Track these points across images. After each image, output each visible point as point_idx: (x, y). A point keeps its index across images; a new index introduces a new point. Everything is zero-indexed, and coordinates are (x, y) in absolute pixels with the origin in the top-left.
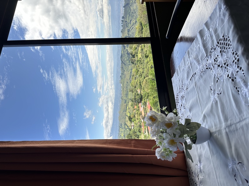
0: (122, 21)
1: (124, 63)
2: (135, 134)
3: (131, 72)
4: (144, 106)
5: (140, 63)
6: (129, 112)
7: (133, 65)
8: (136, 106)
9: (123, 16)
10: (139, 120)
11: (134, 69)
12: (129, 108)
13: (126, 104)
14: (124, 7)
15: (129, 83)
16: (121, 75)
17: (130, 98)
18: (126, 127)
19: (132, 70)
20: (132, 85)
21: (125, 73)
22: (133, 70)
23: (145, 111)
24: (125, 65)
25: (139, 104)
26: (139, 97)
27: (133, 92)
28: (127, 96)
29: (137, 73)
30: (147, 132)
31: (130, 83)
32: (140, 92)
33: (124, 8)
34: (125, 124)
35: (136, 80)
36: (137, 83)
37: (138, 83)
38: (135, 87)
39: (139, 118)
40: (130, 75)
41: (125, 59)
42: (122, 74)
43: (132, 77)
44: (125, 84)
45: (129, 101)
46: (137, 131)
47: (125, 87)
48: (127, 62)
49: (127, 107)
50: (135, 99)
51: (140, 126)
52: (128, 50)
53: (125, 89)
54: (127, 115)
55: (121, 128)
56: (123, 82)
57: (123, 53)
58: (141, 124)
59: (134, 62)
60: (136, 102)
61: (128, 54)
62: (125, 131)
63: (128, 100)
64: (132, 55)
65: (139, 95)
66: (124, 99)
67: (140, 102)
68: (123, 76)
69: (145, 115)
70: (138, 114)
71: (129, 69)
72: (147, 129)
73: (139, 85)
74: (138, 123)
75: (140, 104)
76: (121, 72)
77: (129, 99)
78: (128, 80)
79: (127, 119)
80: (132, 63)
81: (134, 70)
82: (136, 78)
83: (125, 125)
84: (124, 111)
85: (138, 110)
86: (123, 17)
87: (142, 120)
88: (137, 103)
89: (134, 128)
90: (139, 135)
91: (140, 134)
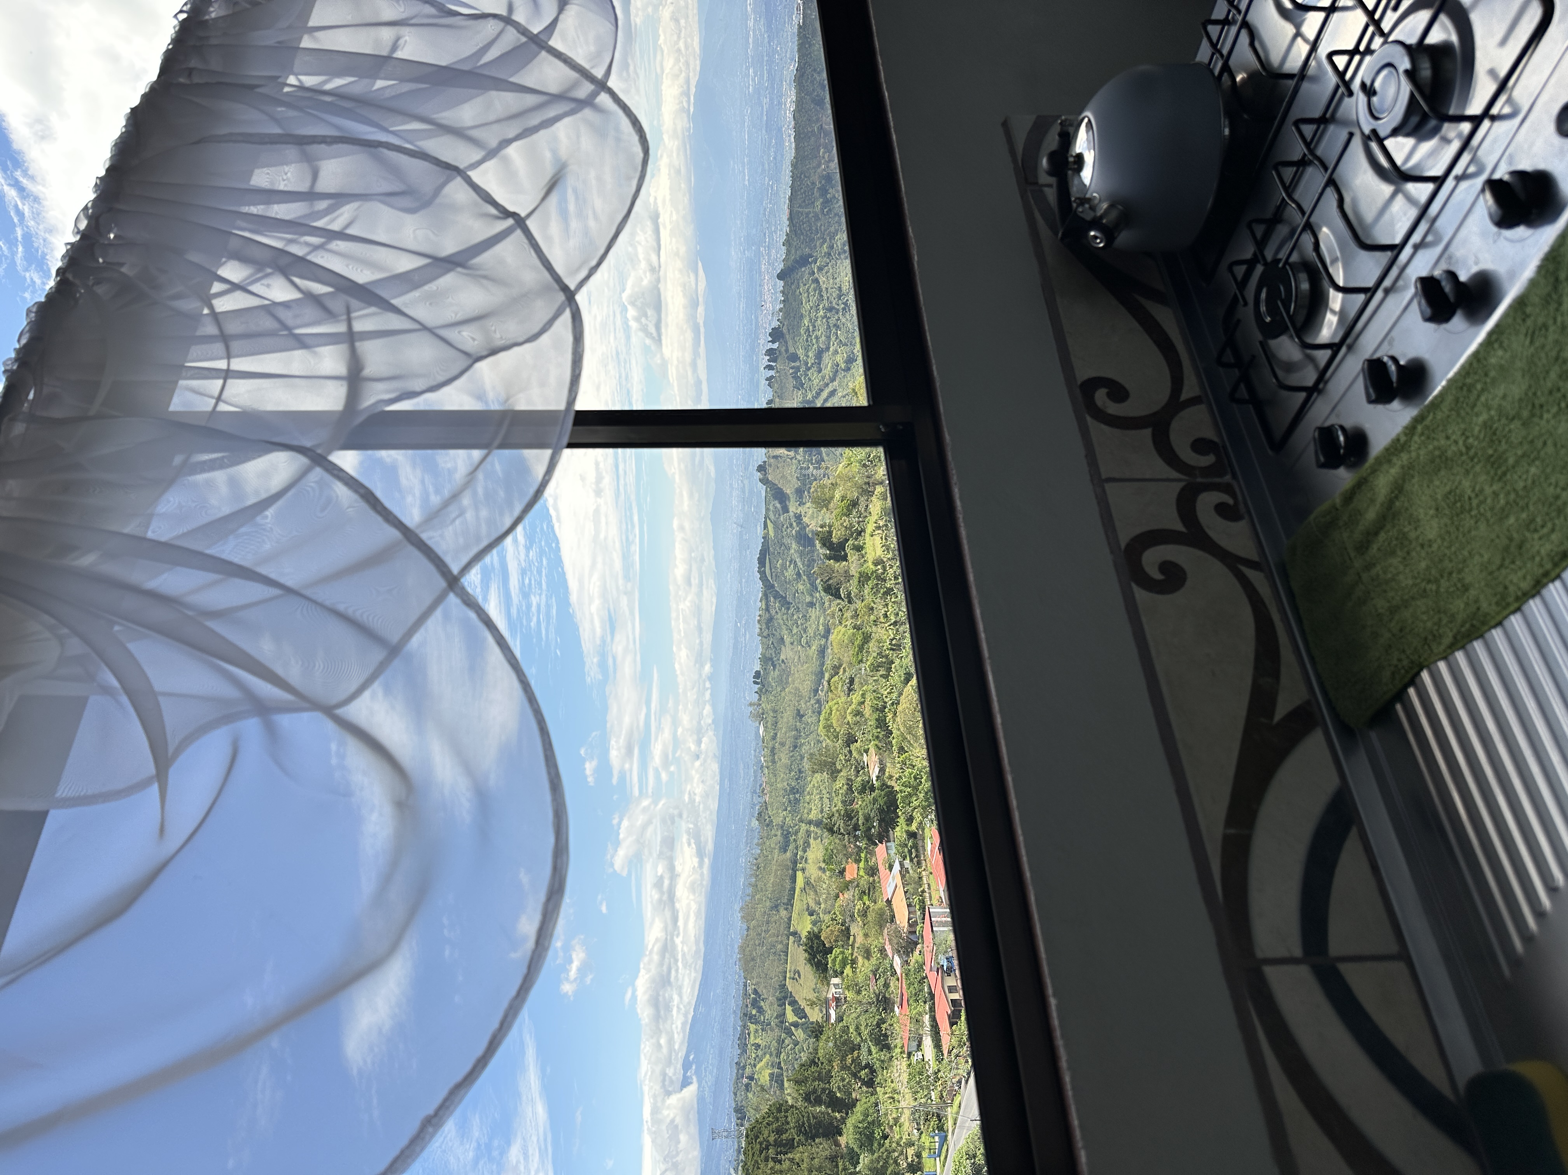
0: (770, 352)
1: (777, 596)
2: (849, 1061)
3: (822, 652)
4: (907, 863)
5: (875, 590)
6: (811, 914)
7: (835, 605)
8: (858, 861)
9: (775, 324)
10: (873, 961)
11: (841, 629)
12: (808, 883)
13: (789, 854)
14: (780, 276)
15: (809, 718)
16: (757, 667)
17: (812, 816)
18: (791, 1017)
19: (828, 632)
20: (828, 727)
21: (787, 653)
22: (832, 637)
23: (916, 900)
24: (786, 604)
25: (872, 853)
26: (875, 800)
27: (834, 774)
28: (797, 801)
29: (861, 648)
30: (928, 1042)
31: (814, 719)
32: (882, 770)
33: (780, 284)
34: (785, 998)
35: (856, 697)
36: (858, 713)
37: (867, 711)
38: (851, 740)
39: (874, 943)
40: (814, 666)
41: (784, 567)
42: (766, 660)
43: (827, 676)
44: (783, 725)
45: (808, 834)
46: (865, 1033)
47: (783, 744)
48: (801, 587)
49: (799, 874)
50: (849, 816)
51: (884, 1003)
52: (806, 520)
53: (784, 757)
54: (795, 934)
55: (752, 1027)
56: (775, 711)
57: (772, 533)
58: (886, 985)
59: (839, 583)
60: (856, 838)
61: (804, 539)
62: (780, 1042)
63: (804, 827)
64: (826, 541)
65: (872, 789)
66: (777, 820)
67: (884, 836)
68: (774, 674)
69: (912, 925)
70: (871, 916)
71: (811, 632)
72: (927, 1018)
73: (872, 723)
74: (867, 978)
75: (881, 849)
76: (760, 650)
77: (810, 822)
78: (801, 697)
79: (798, 957)
80: (828, 589)
81: (840, 634)
82: (852, 681)
83: (781, 1002)
84: (776, 907)
85: (870, 890)
86: (776, 335)
87: (897, 962)
88: (862, 844)
89: (840, 1019)
90: (877, 1065)
91: (884, 1055)
